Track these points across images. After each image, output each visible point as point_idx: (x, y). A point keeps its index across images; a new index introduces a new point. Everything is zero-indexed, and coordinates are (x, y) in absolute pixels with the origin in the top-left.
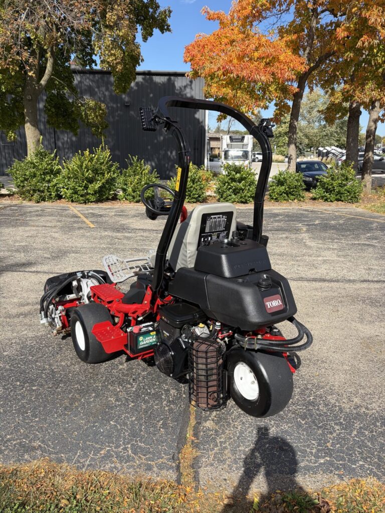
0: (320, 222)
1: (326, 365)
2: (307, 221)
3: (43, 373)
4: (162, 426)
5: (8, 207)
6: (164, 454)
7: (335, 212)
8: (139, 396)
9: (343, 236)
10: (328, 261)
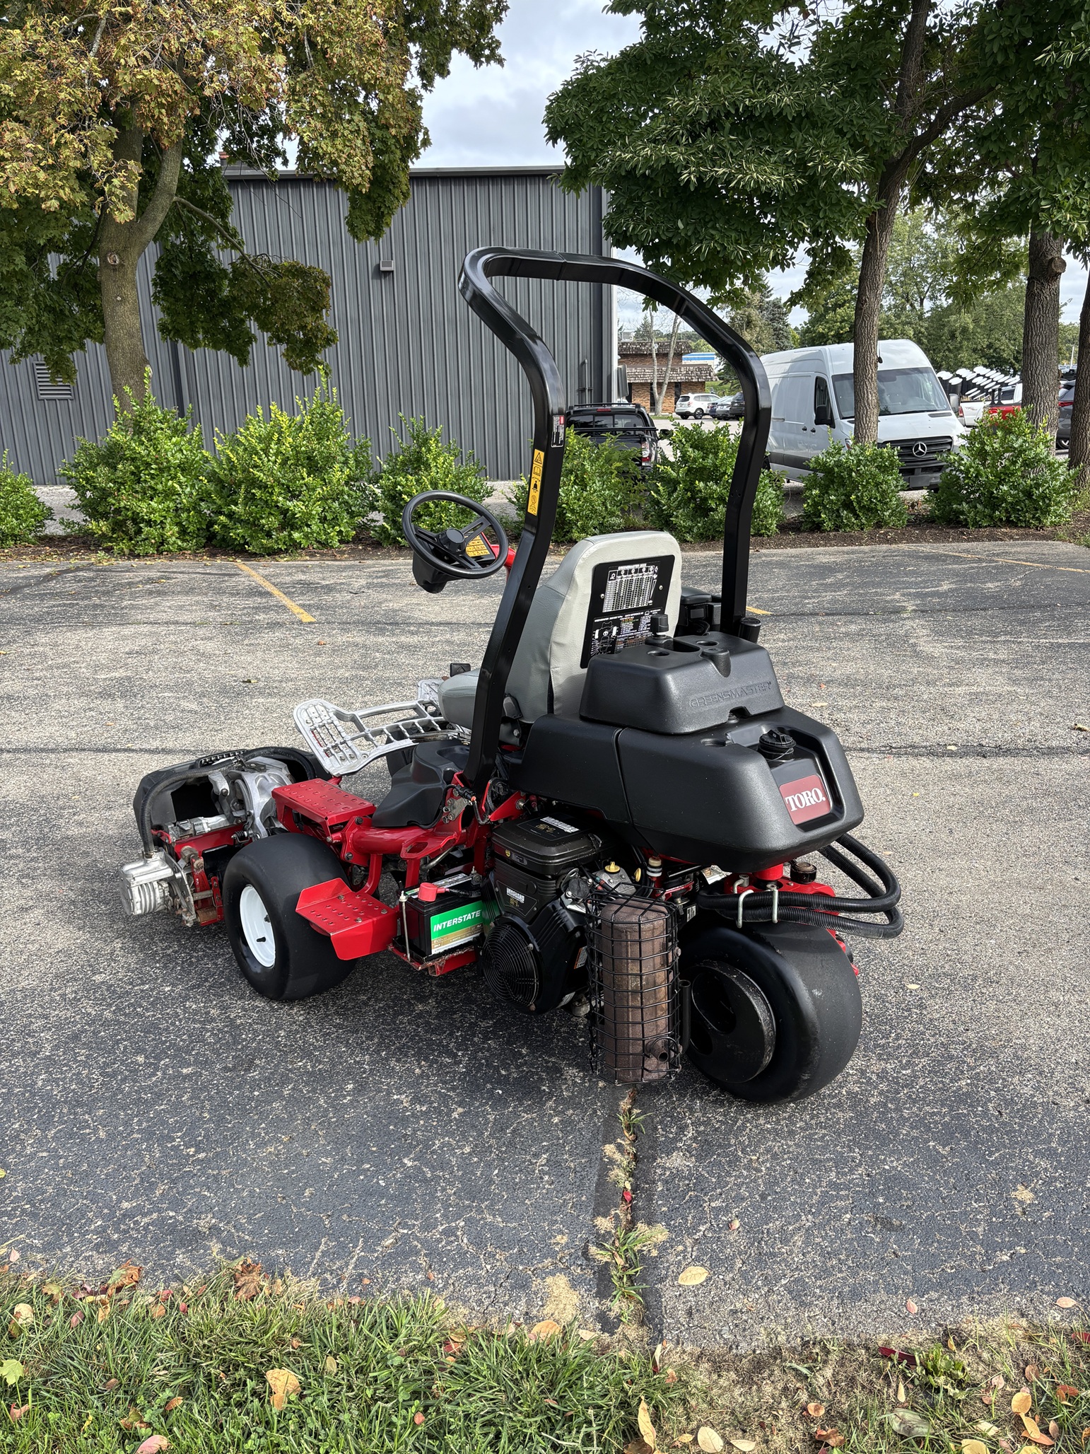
0: (953, 586)
1: (1000, 991)
3: (207, 1031)
4: (546, 1168)
7: (995, 554)
8: (478, 1086)
9: (1022, 623)
10: (984, 698)
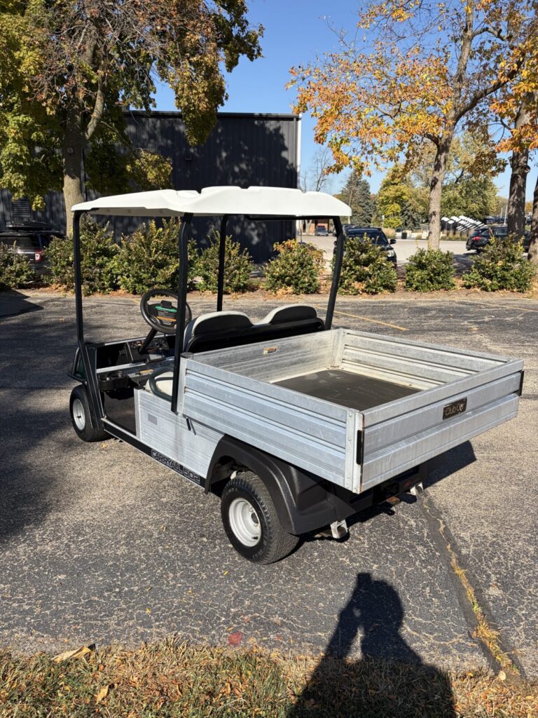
0: (490, 319)
2: (472, 317)
4: (431, 594)
5: (48, 301)
6: (456, 631)
7: (503, 305)
8: (378, 554)
